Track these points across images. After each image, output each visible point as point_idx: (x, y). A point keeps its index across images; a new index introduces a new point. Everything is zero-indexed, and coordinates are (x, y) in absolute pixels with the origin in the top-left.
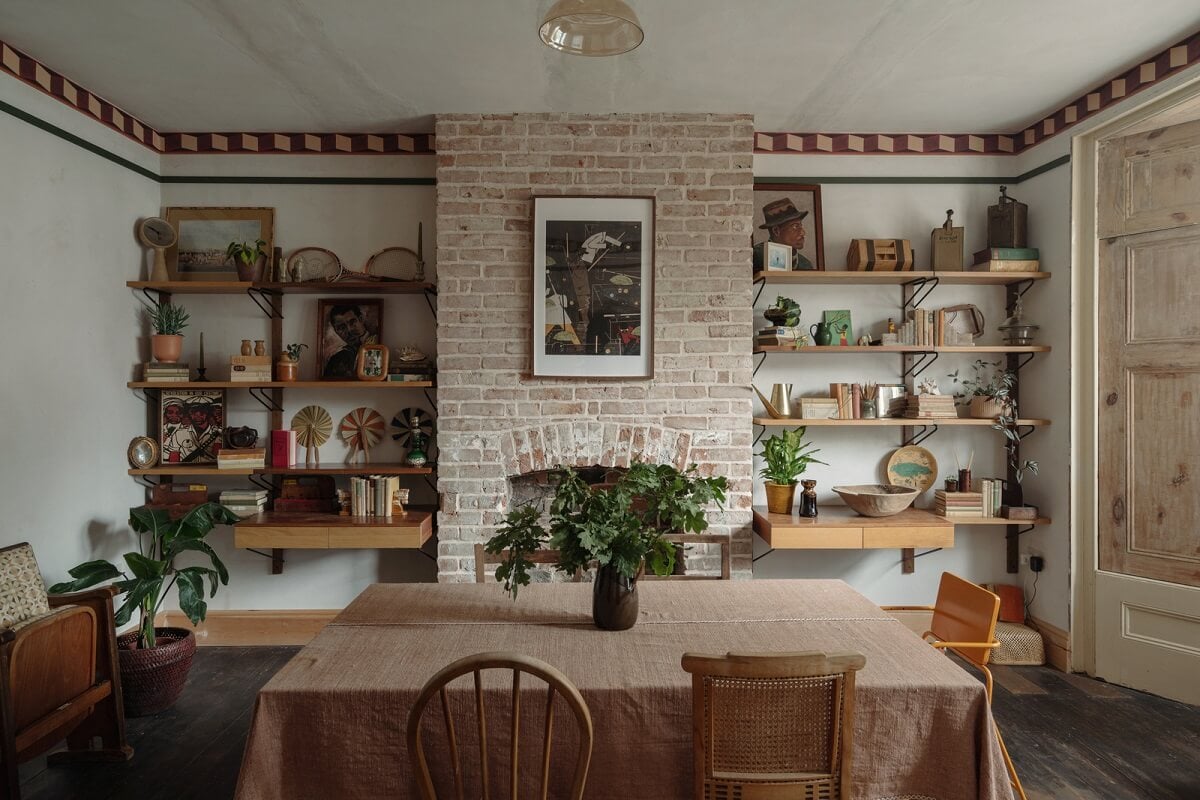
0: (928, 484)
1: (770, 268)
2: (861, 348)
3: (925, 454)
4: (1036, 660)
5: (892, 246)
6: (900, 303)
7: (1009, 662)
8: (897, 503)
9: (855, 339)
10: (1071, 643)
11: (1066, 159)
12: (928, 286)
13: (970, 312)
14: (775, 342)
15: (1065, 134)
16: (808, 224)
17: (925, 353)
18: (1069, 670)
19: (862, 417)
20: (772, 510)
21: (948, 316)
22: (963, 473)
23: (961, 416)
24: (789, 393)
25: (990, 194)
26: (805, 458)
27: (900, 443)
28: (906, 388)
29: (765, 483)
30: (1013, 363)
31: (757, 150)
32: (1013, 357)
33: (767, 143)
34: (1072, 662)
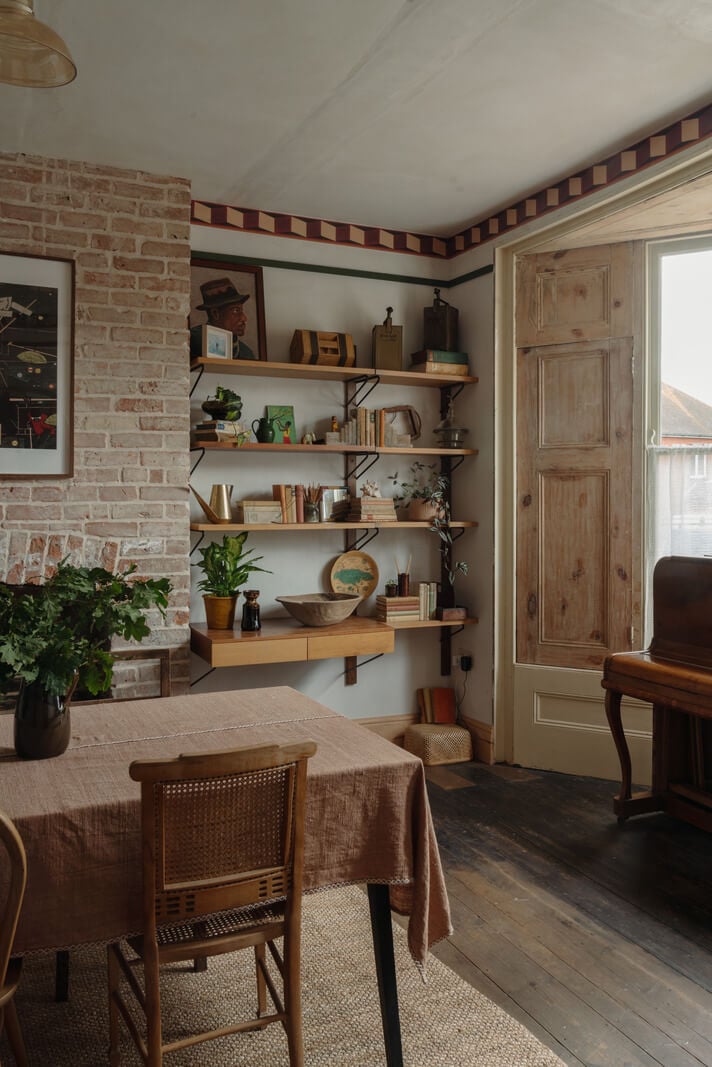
0: (369, 590)
1: (210, 355)
2: (304, 447)
3: (367, 559)
4: (464, 757)
5: (335, 339)
6: (343, 402)
7: (443, 761)
8: (340, 611)
9: (299, 436)
10: (494, 736)
11: (489, 269)
12: (369, 385)
13: (408, 413)
14: (214, 437)
15: (488, 245)
16: (249, 307)
17: (367, 453)
18: (492, 762)
19: (306, 521)
20: (212, 624)
21: (388, 417)
22: (402, 577)
23: (400, 519)
24: (230, 495)
25: (425, 294)
26: (248, 567)
27: (343, 549)
28: (349, 490)
29: (204, 596)
30: (446, 466)
31: (194, 220)
32: (446, 459)
33: (205, 214)
34: (495, 754)
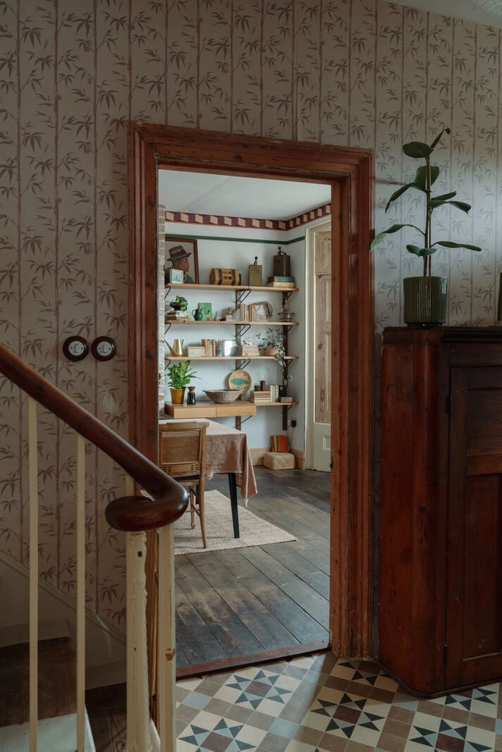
0: (247, 388)
1: (173, 282)
2: (216, 322)
3: (246, 374)
4: (291, 466)
5: (230, 273)
6: (235, 300)
7: (281, 468)
8: (232, 397)
9: (214, 317)
10: (305, 456)
11: (303, 238)
12: (247, 292)
13: (266, 305)
14: (175, 318)
15: (303, 226)
16: (191, 259)
17: (245, 325)
18: (304, 469)
19: (216, 355)
20: (174, 402)
21: (257, 307)
22: (262, 382)
23: (261, 355)
24: (182, 344)
25: (274, 249)
26: (190, 376)
27: (235, 369)
28: (238, 342)
29: (171, 389)
30: (285, 330)
31: (167, 220)
32: (285, 327)
33: (171, 217)
34: (306, 465)
